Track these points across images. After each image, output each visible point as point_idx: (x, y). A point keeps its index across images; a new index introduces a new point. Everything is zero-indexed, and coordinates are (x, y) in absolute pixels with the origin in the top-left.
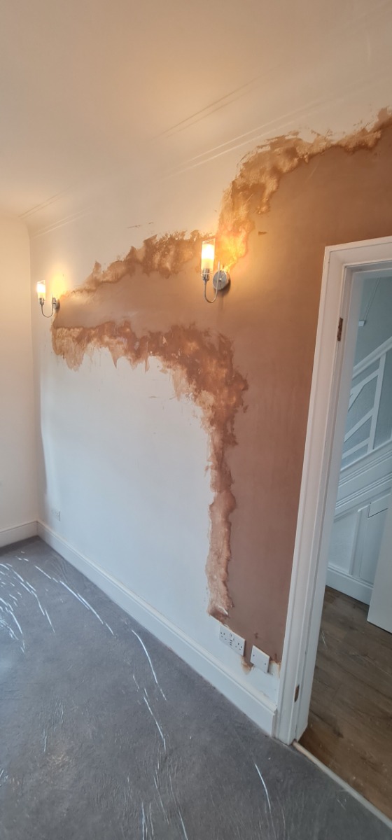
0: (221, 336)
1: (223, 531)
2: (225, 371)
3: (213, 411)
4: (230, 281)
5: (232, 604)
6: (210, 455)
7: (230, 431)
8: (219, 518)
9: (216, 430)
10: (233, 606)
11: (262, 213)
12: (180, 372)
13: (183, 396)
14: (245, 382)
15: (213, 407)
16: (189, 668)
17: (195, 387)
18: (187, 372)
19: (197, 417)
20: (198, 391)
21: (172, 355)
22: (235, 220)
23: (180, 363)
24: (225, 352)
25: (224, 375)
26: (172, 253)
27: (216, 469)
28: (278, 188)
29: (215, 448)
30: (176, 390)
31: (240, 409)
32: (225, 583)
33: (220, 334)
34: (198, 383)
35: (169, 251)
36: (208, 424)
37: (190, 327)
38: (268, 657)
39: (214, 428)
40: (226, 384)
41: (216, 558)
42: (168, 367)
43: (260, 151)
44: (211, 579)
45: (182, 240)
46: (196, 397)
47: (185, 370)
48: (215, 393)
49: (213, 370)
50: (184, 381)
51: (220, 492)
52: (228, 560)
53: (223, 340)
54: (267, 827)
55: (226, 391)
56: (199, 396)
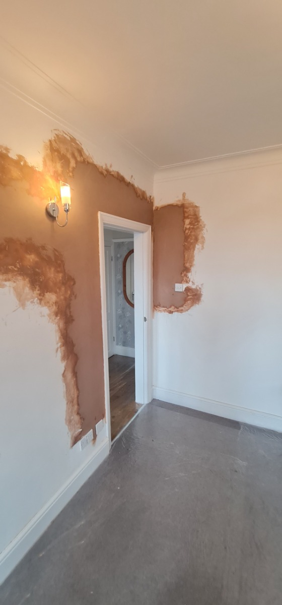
0: (55, 250)
2: (61, 275)
3: (56, 306)
6: (58, 339)
7: (69, 314)
8: (69, 375)
9: (60, 318)
10: (84, 419)
11: (70, 176)
12: (22, 283)
13: (28, 303)
14: (73, 280)
15: (56, 303)
17: (39, 292)
18: (29, 281)
19: (44, 316)
20: (42, 294)
21: (10, 267)
22: (54, 169)
23: (20, 274)
24: (59, 262)
25: (61, 278)
27: (63, 346)
29: (61, 331)
30: (20, 301)
31: (73, 297)
32: (78, 413)
33: (54, 249)
34: (41, 288)
36: (54, 317)
37: (27, 241)
38: (102, 420)
39: (58, 318)
40: (63, 283)
41: (71, 404)
42: (6, 280)
46: (41, 300)
47: (27, 280)
48: (56, 292)
49: (52, 275)
50: (27, 290)
52: (78, 396)
53: (57, 253)
55: (63, 289)
56: (43, 298)
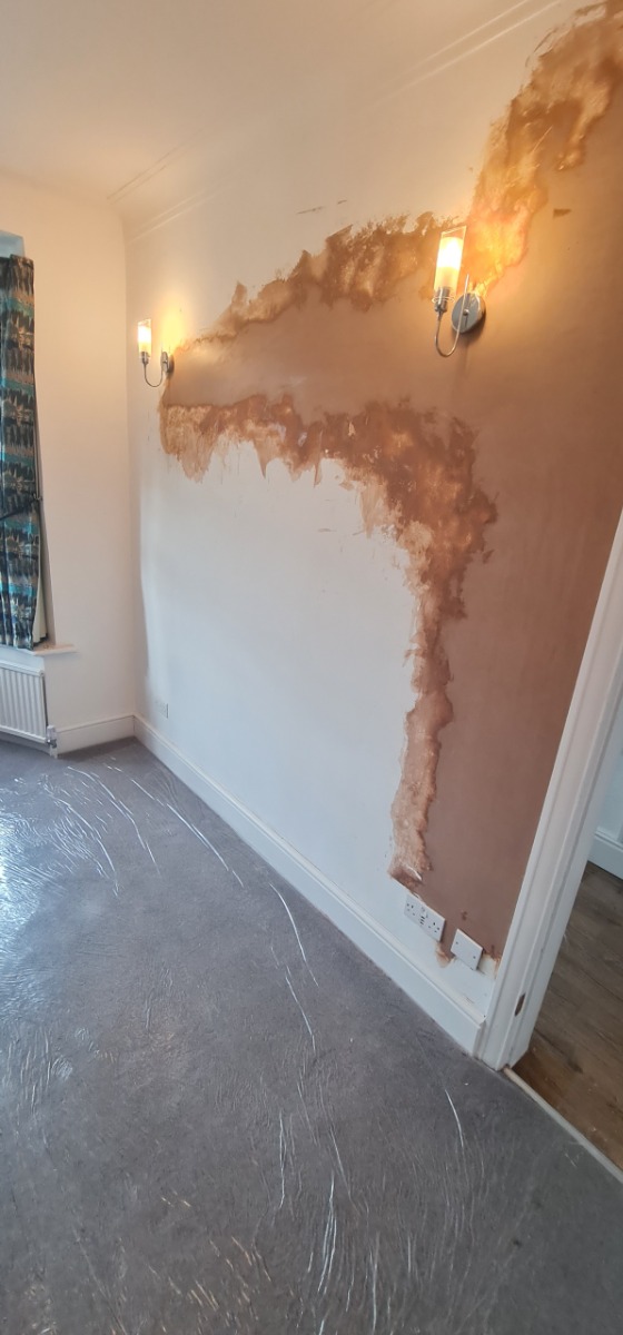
0: (457, 422)
1: (426, 755)
2: (456, 487)
3: (427, 559)
4: (484, 315)
5: (429, 865)
6: (415, 632)
7: (454, 594)
8: (422, 734)
9: (429, 591)
10: (431, 869)
11: (567, 168)
12: (376, 489)
13: (377, 529)
14: (492, 508)
15: (429, 551)
16: (353, 948)
17: (400, 514)
18: (388, 487)
19: (398, 567)
20: (404, 521)
21: (364, 456)
22: (507, 186)
23: (376, 472)
24: (461, 453)
25: (454, 495)
26: (377, 261)
27: (423, 655)
28: (608, 107)
29: (425, 620)
30: (366, 520)
31: (478, 556)
32: (420, 833)
33: (455, 419)
34: (405, 507)
35: (371, 256)
36: (417, 580)
37: (400, 405)
38: (481, 949)
39: (426, 587)
40: (457, 511)
41: (411, 793)
42: (354, 478)
43: (582, 21)
44: (399, 825)
45: (398, 236)
46: (400, 532)
47: (385, 484)
48: (434, 527)
49: (435, 485)
50: (381, 503)
51: (427, 693)
53: (459, 430)
54: (456, 1171)
55: (454, 524)
56: (405, 530)
